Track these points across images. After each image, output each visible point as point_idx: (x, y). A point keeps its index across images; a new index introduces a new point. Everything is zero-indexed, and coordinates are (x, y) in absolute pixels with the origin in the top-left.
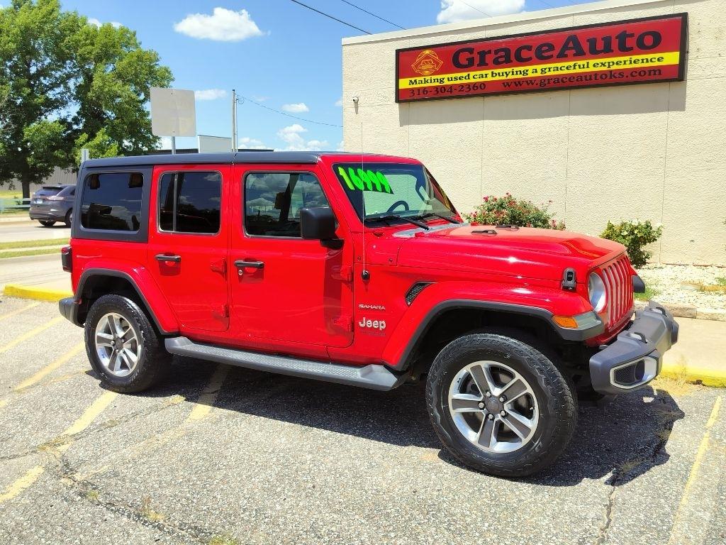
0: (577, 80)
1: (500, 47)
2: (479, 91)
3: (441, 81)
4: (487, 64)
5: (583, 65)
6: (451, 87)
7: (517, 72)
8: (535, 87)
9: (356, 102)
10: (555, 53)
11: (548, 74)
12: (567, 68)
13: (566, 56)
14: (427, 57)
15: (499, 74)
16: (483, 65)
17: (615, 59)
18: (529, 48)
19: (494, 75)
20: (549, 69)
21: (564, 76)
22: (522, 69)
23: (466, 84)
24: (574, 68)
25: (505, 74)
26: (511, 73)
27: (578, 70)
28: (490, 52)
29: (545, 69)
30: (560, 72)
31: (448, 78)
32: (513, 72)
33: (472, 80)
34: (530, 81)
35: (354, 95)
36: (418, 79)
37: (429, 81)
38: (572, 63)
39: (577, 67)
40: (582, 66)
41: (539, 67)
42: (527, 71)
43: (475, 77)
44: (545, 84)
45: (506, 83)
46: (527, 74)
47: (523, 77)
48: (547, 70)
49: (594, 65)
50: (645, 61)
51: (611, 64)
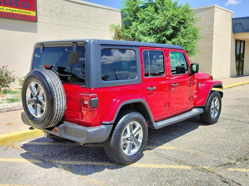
49: (6, 9)
50: (25, 12)
51: (13, 10)
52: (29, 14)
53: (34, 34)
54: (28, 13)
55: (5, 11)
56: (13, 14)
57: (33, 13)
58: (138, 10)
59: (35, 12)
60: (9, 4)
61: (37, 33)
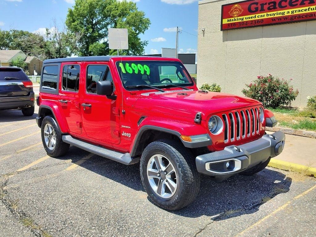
0: (310, 16)
1: (271, 1)
2: (260, 24)
3: (242, 19)
4: (265, 10)
5: (314, 8)
6: (247, 22)
7: (279, 13)
8: (288, 20)
9: (204, 31)
10: (299, 3)
11: (295, 13)
12: (305, 10)
13: (305, 4)
14: (236, 8)
15: (270, 14)
16: (262, 10)
19: (268, 15)
20: (296, 11)
21: (303, 14)
22: (282, 11)
23: (254, 21)
24: (309, 10)
25: (273, 15)
26: (276, 14)
27: (310, 11)
28: (266, 4)
30: (301, 13)
31: (246, 18)
33: (257, 18)
34: (286, 18)
35: (203, 28)
36: (231, 19)
37: (237, 20)
38: (307, 8)
39: (310, 9)
40: (312, 9)
41: (290, 10)
42: (284, 12)
43: (259, 17)
44: (293, 19)
45: (273, 19)
46: (284, 14)
47: (282, 16)
48: (295, 11)
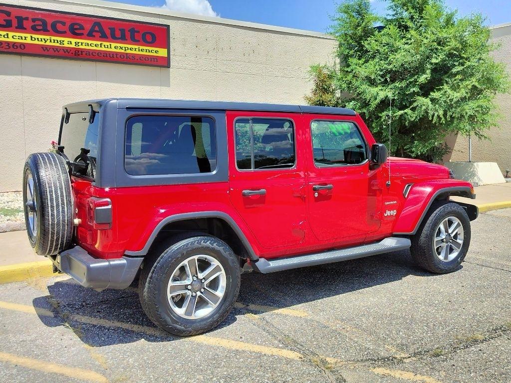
0: (104, 56)
1: (36, 17)
2: (19, 50)
4: (26, 29)
5: (108, 46)
7: (54, 40)
8: (70, 55)
10: (86, 32)
11: (81, 47)
12: (96, 45)
13: (94, 36)
15: (38, 39)
16: (21, 28)
17: (130, 46)
18: (64, 24)
19: (33, 39)
20: (82, 43)
21: (94, 51)
22: (59, 39)
23: (6, 42)
24: (101, 47)
25: (43, 40)
26: (49, 41)
27: (103, 49)
28: (27, 19)
29: (78, 43)
30: (90, 48)
32: (51, 40)
33: (10, 40)
34: (66, 50)
38: (99, 43)
39: (103, 46)
40: (106, 46)
41: (74, 41)
42: (63, 41)
43: (14, 37)
44: (79, 55)
45: (45, 48)
46: (63, 44)
47: (59, 45)
48: (80, 44)
49: (115, 48)
50: (148, 51)
51: (127, 49)
52: (155, 54)
53: (164, 88)
54: (153, 51)
55: (113, 50)
56: (127, 54)
57: (162, 52)
58: (368, 33)
59: (166, 50)
60: (119, 38)
61: (169, 86)
